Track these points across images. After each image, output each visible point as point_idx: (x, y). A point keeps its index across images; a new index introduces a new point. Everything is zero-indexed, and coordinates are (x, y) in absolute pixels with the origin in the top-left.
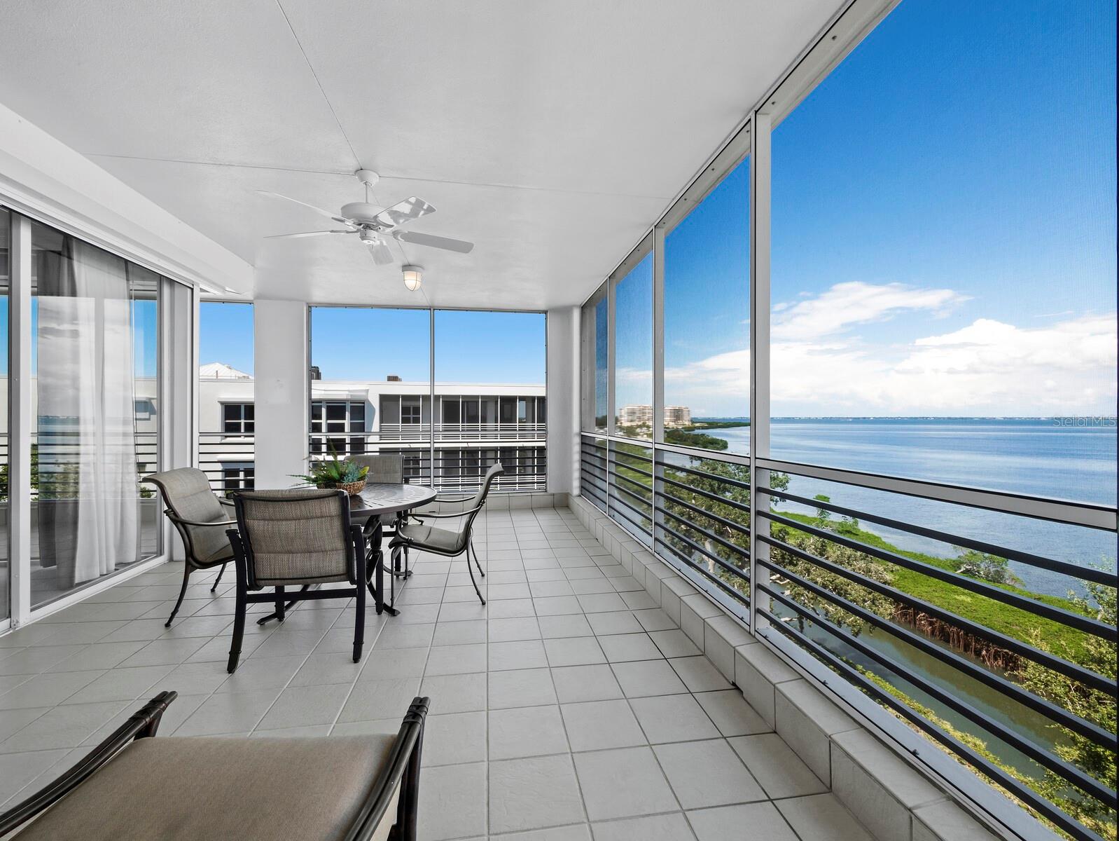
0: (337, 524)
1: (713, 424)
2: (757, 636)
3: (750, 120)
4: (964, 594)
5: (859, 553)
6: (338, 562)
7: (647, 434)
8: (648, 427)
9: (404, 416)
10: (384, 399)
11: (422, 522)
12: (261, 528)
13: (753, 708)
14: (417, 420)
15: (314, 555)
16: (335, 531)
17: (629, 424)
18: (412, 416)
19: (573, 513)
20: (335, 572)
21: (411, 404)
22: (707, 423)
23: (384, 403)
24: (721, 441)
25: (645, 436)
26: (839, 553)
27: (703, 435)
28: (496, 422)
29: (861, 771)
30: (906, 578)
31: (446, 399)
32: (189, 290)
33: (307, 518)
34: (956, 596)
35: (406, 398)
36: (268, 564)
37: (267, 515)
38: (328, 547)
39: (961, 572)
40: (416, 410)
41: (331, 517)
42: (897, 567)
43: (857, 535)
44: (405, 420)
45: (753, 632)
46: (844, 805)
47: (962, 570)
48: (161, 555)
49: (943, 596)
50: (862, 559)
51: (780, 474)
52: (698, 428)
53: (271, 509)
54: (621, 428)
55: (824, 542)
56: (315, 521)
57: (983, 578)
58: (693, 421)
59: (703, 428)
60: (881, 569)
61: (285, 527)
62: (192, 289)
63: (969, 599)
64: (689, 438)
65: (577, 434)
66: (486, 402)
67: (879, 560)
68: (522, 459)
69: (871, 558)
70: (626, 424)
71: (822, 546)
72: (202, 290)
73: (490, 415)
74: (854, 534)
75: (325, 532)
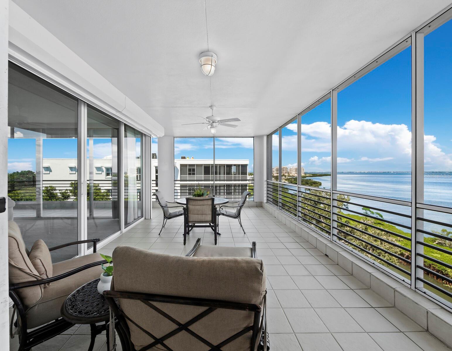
0: (211, 207)
1: (314, 175)
2: (333, 241)
3: (331, 92)
4: (437, 253)
5: (383, 232)
6: (210, 218)
7: (285, 179)
8: (285, 176)
9: (189, 172)
10: (182, 166)
11: (223, 209)
12: (191, 207)
13: (331, 260)
14: (194, 174)
15: (204, 215)
16: (210, 209)
17: (277, 175)
18: (192, 172)
19: (264, 209)
20: (209, 220)
21: (192, 168)
22: (312, 174)
23: (182, 168)
24: (319, 182)
25: (284, 180)
26: (373, 232)
27: (310, 180)
28: (224, 174)
29: (360, 268)
30: (407, 245)
31: (205, 166)
32: (150, 138)
33: (203, 205)
34: (433, 254)
35: (190, 165)
36: (192, 218)
37: (194, 204)
38: (208, 213)
39: (436, 244)
40: (194, 170)
41: (209, 205)
42: (402, 239)
43: (384, 225)
44: (190, 174)
45: (331, 240)
46: (355, 277)
47: (436, 243)
48: (143, 217)
49: (426, 254)
50: (385, 235)
51: (346, 197)
52: (308, 176)
53: (195, 203)
54: (274, 177)
55: (367, 227)
56: (205, 206)
57: (447, 247)
58: (305, 174)
59: (310, 176)
60: (394, 240)
61: (197, 207)
62: (150, 137)
63: (439, 256)
64: (304, 181)
65: (266, 181)
66: (220, 167)
67: (393, 236)
68: (235, 189)
69: (389, 235)
70: (275, 175)
71: (366, 229)
72: (152, 137)
73: (222, 171)
74: (382, 225)
75: (207, 209)
